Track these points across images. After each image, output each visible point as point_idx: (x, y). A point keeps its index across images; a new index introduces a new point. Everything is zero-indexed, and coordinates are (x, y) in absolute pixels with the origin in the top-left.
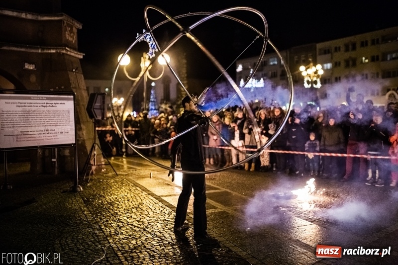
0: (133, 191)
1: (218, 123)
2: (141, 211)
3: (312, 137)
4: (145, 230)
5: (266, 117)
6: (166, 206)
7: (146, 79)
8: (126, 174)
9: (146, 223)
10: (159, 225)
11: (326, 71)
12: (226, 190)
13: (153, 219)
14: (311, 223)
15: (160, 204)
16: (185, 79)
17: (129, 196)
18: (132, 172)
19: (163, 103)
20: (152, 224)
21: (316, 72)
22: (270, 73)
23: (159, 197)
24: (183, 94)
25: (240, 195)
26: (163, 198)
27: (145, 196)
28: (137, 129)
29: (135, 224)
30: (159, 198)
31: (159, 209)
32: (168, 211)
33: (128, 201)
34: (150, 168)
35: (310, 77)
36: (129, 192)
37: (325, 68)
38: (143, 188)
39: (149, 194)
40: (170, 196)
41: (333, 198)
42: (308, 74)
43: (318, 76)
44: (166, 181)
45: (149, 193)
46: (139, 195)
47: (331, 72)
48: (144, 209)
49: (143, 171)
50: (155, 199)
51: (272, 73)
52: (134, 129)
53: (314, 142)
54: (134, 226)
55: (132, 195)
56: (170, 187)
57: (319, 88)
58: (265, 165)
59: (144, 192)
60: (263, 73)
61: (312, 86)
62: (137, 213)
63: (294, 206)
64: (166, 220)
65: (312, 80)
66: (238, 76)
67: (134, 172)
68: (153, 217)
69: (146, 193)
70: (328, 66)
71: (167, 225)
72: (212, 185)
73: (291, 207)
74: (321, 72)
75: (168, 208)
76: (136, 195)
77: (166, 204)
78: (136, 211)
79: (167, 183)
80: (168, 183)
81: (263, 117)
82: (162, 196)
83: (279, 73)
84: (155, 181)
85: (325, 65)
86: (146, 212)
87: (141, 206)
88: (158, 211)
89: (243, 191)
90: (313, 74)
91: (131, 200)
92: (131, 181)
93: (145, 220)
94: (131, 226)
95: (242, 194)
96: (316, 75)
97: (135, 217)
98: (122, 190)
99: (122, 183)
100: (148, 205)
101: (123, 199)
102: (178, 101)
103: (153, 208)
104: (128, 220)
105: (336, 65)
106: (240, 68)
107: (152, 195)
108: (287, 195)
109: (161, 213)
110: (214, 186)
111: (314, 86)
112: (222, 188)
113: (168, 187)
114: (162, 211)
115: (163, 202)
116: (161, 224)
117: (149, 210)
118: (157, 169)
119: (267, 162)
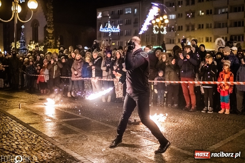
0: (3, 120)
1: (80, 61)
2: (11, 137)
3: (161, 74)
4: (14, 152)
5: (121, 57)
6: (33, 132)
7: (16, 22)
9: (15, 147)
10: (26, 148)
11: (171, 20)
12: (86, 118)
13: (22, 143)
14: (156, 143)
15: (28, 130)
16: (52, 23)
18: (2, 103)
19: (32, 43)
20: (21, 147)
21: (163, 21)
22: (126, 20)
23: (27, 124)
24: (50, 36)
26: (31, 125)
27: (14, 124)
29: (5, 148)
30: (27, 126)
31: (27, 135)
32: (35, 136)
34: (19, 100)
35: (158, 25)
37: (171, 18)
38: (12, 117)
39: (17, 122)
40: (37, 123)
41: (173, 124)
42: (156, 23)
43: (164, 25)
44: (33, 110)
45: (18, 121)
46: (9, 123)
47: (175, 21)
48: (14, 135)
50: (23, 127)
51: (127, 20)
54: (4, 150)
56: (37, 116)
57: (165, 34)
58: (120, 97)
59: (13, 121)
60: (120, 20)
61: (159, 32)
62: (7, 138)
63: (142, 130)
64: (33, 144)
65: (159, 27)
66: (98, 22)
67: (5, 103)
68: (22, 141)
69: (15, 122)
70: (173, 16)
71: (34, 148)
72: (74, 114)
73: (140, 131)
74: (167, 21)
75: (34, 134)
77: (33, 130)
78: (6, 136)
79: (34, 112)
80: (36, 113)
81: (118, 56)
82: (30, 124)
83: (133, 21)
84: (24, 111)
85: (170, 16)
86: (15, 137)
87: (10, 133)
88: (26, 137)
90: (161, 23)
93: (14, 144)
96: (163, 24)
97: (5, 142)
100: (17, 131)
102: (45, 42)
103: (21, 134)
105: (179, 16)
106: (100, 16)
107: (21, 123)
108: (136, 121)
109: (29, 138)
110: (76, 115)
111: (161, 32)
112: (83, 117)
113: (35, 116)
114: (29, 136)
115: (31, 128)
116: (29, 147)
117: (18, 136)
118: (25, 101)
119: (121, 94)
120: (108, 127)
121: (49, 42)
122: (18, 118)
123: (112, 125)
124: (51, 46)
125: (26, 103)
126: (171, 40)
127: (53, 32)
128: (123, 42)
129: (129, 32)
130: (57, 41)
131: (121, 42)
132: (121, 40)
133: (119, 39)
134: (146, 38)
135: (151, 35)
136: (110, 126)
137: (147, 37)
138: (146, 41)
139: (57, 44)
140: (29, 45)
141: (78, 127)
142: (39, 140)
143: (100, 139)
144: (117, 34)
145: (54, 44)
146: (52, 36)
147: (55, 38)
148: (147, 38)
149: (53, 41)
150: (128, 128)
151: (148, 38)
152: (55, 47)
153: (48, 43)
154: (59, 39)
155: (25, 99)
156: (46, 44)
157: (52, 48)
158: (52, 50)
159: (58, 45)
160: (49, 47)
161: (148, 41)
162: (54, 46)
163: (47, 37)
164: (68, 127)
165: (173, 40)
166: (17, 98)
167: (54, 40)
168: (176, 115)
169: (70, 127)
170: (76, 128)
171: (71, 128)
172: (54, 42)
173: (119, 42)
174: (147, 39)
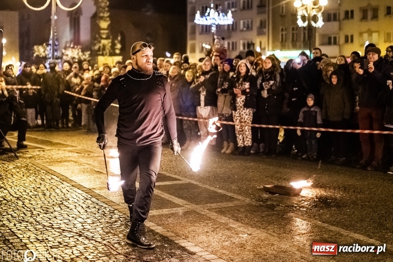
0: (48, 181)
2: (68, 210)
3: (310, 102)
4: (80, 236)
6: (104, 202)
8: (30, 156)
9: (79, 226)
12: (190, 181)
13: (89, 221)
15: (94, 199)
16: (106, 9)
17: (42, 187)
18: (38, 153)
19: (70, 47)
20: (89, 227)
21: (316, 3)
22: (241, 2)
24: (103, 34)
25: (212, 189)
26: (97, 192)
27: (68, 188)
28: (39, 87)
29: (63, 226)
30: (89, 191)
32: (108, 210)
33: (44, 195)
34: (65, 149)
35: (306, 9)
36: (42, 182)
38: (62, 177)
39: (72, 186)
42: (303, 5)
43: (319, 9)
44: (94, 167)
45: (73, 184)
46: (59, 187)
48: (72, 206)
49: (55, 153)
50: (85, 193)
51: (244, 2)
52: (34, 87)
53: (312, 109)
54: (64, 230)
55: (47, 187)
57: (320, 26)
58: (246, 145)
59: (64, 183)
60: (230, 2)
61: (310, 25)
62: (62, 212)
64: (108, 222)
65: (309, 15)
67: (42, 153)
68: (88, 218)
69: (68, 185)
72: (168, 175)
73: (293, 207)
74: (324, 3)
75: (106, 206)
76: (54, 187)
77: (103, 200)
78: (59, 209)
79: (97, 170)
80: (99, 170)
82: (95, 189)
83: (255, 3)
84: (78, 167)
86: (75, 210)
87: (65, 203)
88: (93, 210)
89: (217, 183)
90: (312, 6)
91: (48, 194)
92: (41, 166)
93: (76, 222)
94: (58, 230)
95: (216, 187)
96: (316, 7)
97: (61, 218)
98: (31, 179)
99: (29, 170)
100: (76, 201)
101: (36, 193)
103: (84, 206)
104: (51, 222)
107: (80, 187)
109: (98, 212)
110: (171, 175)
111: (313, 24)
112: (184, 179)
113: (100, 176)
114: (99, 210)
115: (98, 197)
116: (102, 228)
117: (80, 209)
118: (76, 150)
119: (248, 141)
120: (233, 198)
121: (101, 45)
122: (72, 179)
123: (240, 194)
124: (104, 52)
125: (77, 153)
126: (330, 38)
127: (109, 26)
128: (236, 43)
129: (248, 25)
130: (116, 42)
131: (233, 43)
132: (233, 39)
133: (229, 37)
134: (280, 34)
135: (291, 29)
136: (235, 196)
137: (284, 33)
138: (280, 40)
139: (116, 47)
140: (63, 51)
141: (179, 197)
142: (117, 216)
143: (224, 218)
144: (226, 28)
145: (110, 48)
146: (107, 33)
147: (111, 37)
148: (282, 35)
149: (108, 43)
150: (271, 200)
151: (286, 34)
152: (113, 54)
153: (100, 47)
154: (119, 38)
155: (73, 146)
156: (96, 47)
157: (106, 54)
158: (106, 59)
159: (118, 49)
160: (101, 53)
161: (285, 41)
162: (109, 51)
163: (97, 36)
164: (162, 196)
165: (335, 38)
166: (60, 144)
167: (110, 41)
168: (357, 179)
169: (166, 196)
170: (177, 199)
171: (167, 198)
172: (110, 44)
173: (229, 44)
174: (284, 36)
